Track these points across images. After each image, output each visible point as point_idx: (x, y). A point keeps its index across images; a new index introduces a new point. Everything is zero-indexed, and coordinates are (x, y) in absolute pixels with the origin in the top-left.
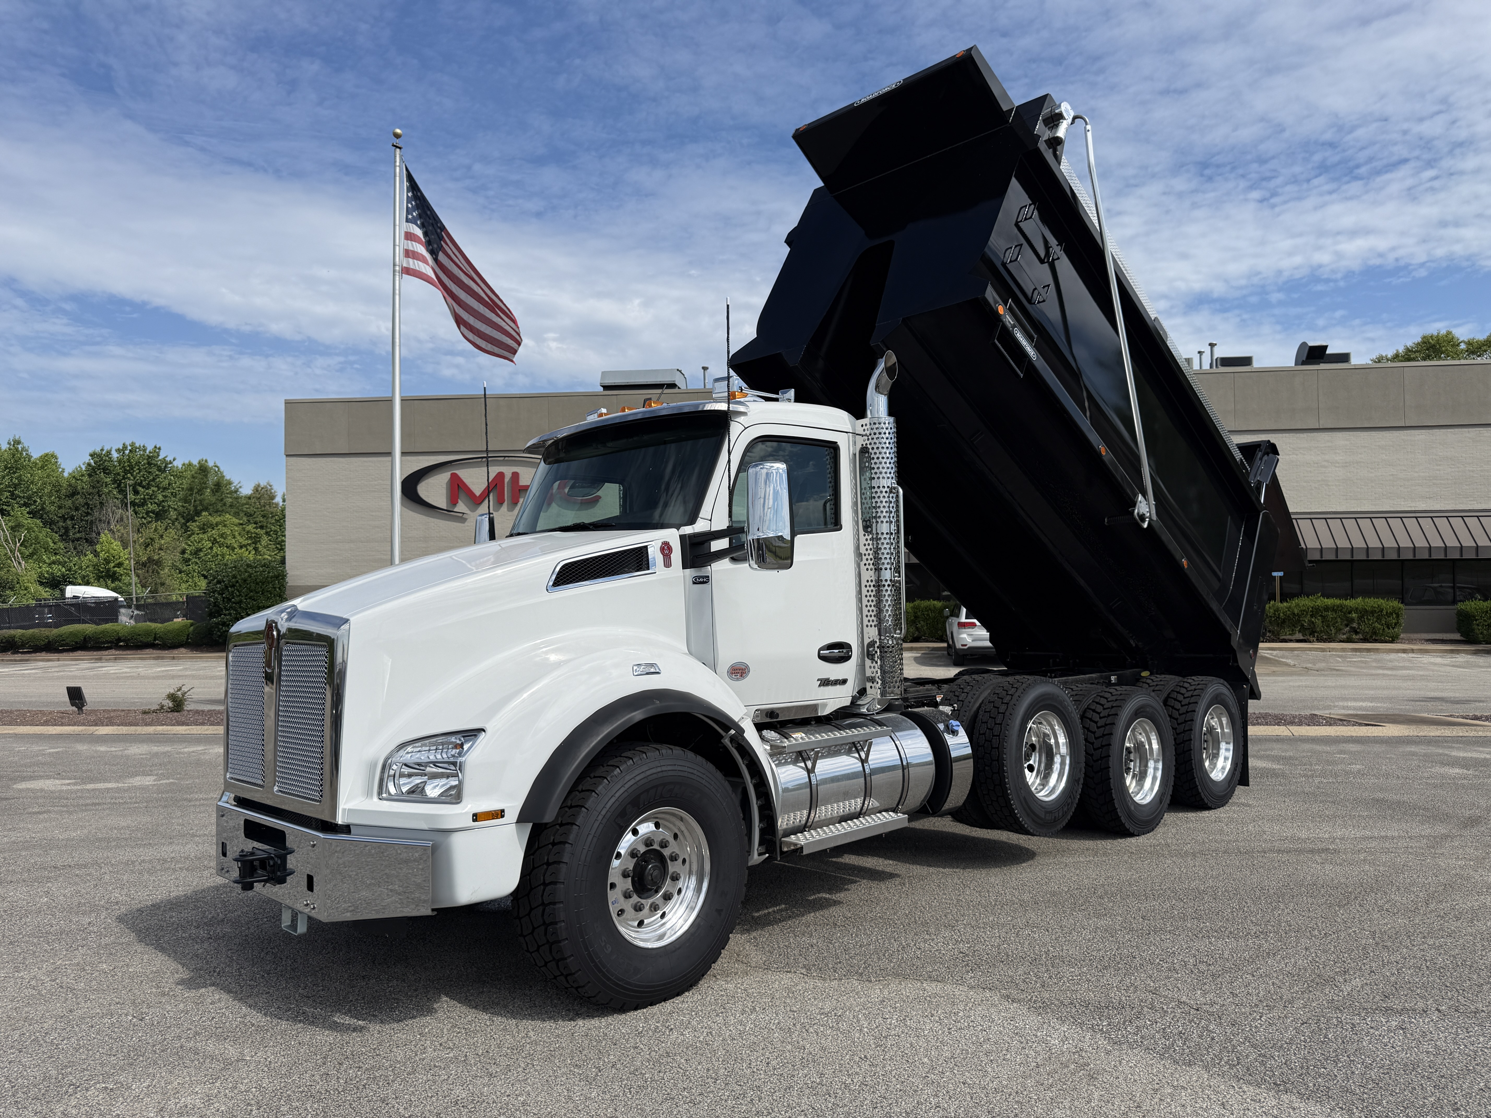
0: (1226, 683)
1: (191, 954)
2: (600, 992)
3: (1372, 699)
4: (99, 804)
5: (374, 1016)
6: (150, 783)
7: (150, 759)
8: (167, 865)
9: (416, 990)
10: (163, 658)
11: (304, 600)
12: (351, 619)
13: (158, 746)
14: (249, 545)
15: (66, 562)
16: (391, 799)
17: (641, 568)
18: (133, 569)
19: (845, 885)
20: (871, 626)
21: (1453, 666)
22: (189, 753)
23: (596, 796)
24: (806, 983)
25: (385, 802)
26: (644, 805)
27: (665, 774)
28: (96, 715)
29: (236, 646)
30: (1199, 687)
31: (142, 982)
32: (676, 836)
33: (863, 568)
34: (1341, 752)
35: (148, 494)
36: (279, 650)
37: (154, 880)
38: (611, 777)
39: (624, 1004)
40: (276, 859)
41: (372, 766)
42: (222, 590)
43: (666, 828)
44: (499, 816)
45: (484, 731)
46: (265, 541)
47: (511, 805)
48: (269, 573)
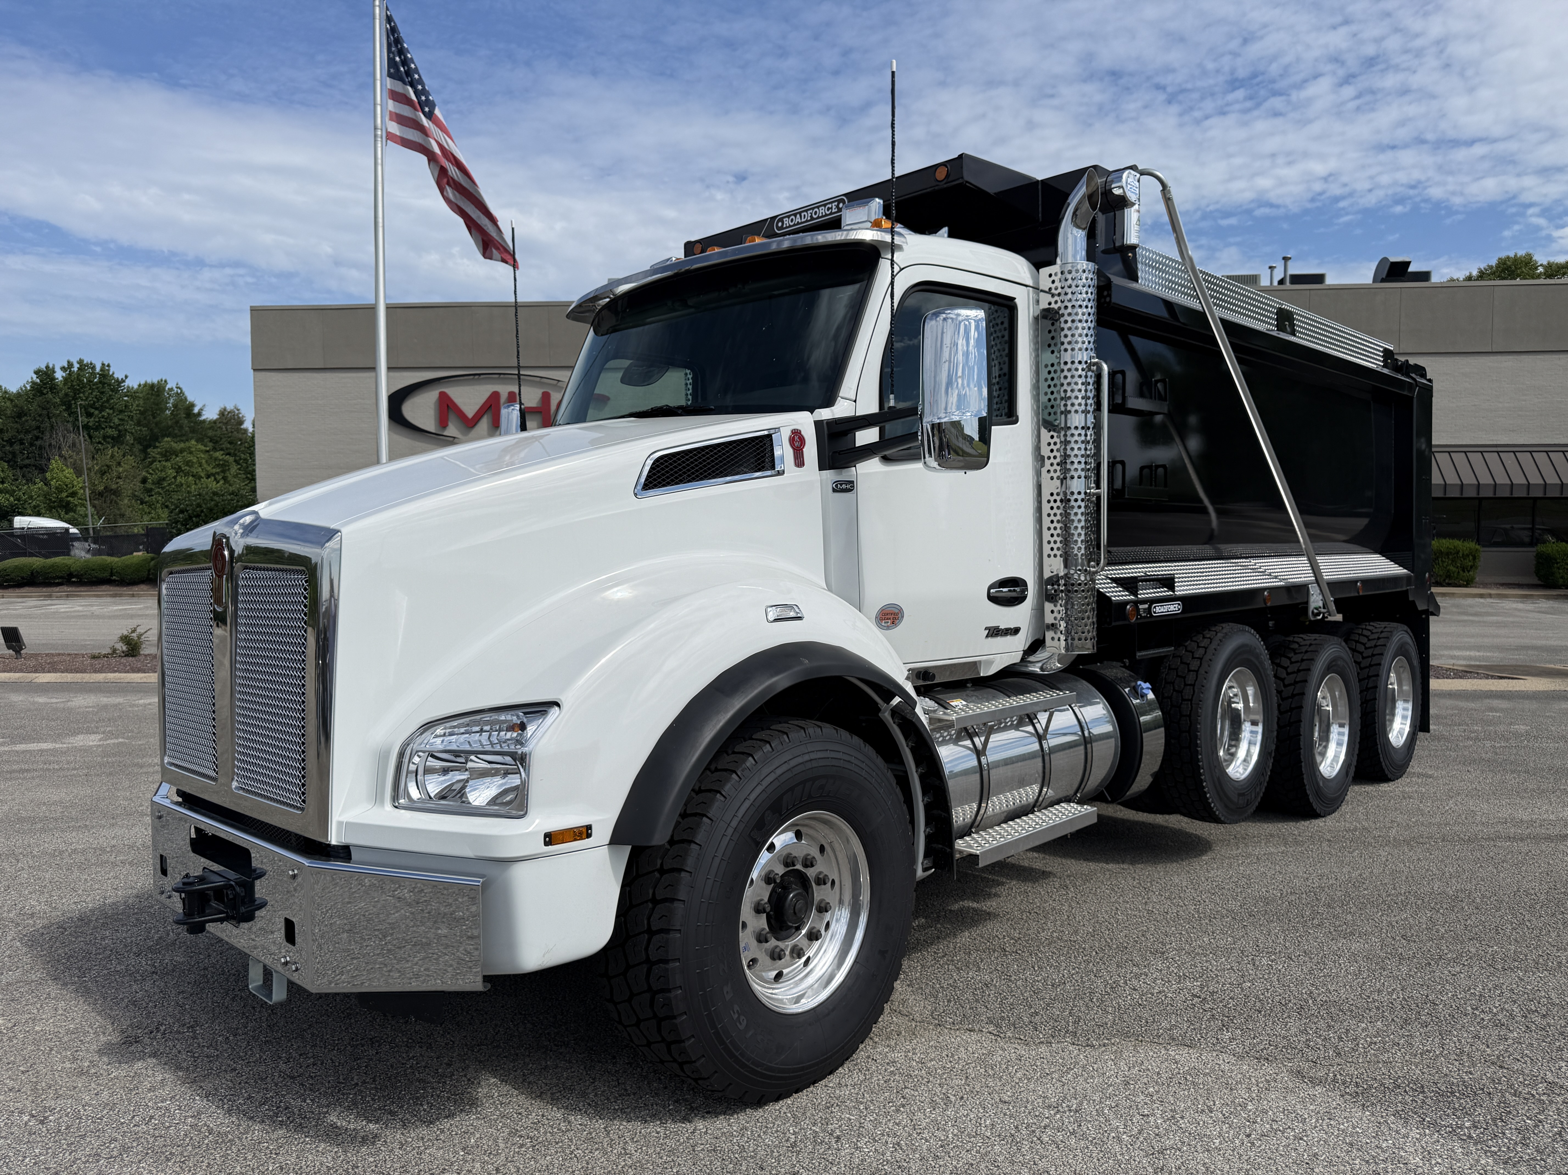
0: (1409, 630)
1: (126, 1000)
2: (730, 1084)
3: (1478, 648)
4: (27, 771)
5: (392, 1113)
6: (95, 743)
7: (97, 712)
8: (105, 857)
9: (449, 1065)
10: (121, 596)
11: (270, 504)
12: (344, 530)
13: (108, 697)
14: (218, 473)
15: (14, 491)
16: (413, 806)
17: (763, 467)
18: (88, 499)
19: (991, 887)
20: (1055, 556)
21: (1539, 612)
22: (145, 705)
23: (722, 798)
24: (1004, 1050)
25: (403, 811)
26: (788, 810)
27: (815, 764)
28: (37, 660)
29: (171, 573)
30: (1383, 635)
31: (51, 1049)
32: (822, 849)
33: (1045, 476)
34: (1492, 709)
35: (103, 417)
36: (232, 577)
37: (86, 880)
38: (743, 771)
39: (763, 1096)
40: (238, 889)
41: (383, 756)
42: (185, 520)
43: (812, 838)
44: (584, 835)
45: (558, 705)
46: (234, 469)
47: (601, 818)
48: (238, 501)
